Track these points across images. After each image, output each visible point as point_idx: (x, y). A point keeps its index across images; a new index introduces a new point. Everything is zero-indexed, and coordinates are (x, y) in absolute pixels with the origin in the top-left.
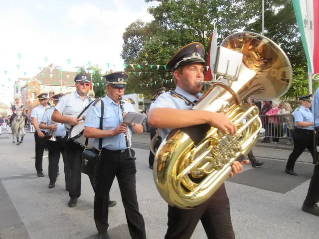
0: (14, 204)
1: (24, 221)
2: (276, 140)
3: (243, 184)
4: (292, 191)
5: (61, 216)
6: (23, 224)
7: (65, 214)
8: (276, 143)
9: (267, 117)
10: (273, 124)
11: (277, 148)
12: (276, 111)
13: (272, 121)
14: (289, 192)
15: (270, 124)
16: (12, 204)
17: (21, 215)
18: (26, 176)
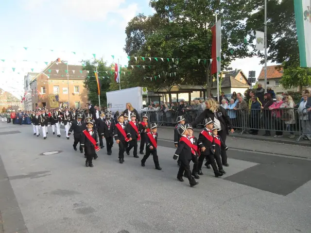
0: (20, 206)
1: (28, 225)
2: (279, 133)
3: (243, 184)
4: (294, 192)
5: (64, 221)
6: (27, 229)
7: (67, 218)
8: (279, 136)
10: (275, 117)
11: (280, 142)
12: (280, 104)
14: (291, 194)
16: (18, 206)
17: (25, 219)
18: (32, 175)
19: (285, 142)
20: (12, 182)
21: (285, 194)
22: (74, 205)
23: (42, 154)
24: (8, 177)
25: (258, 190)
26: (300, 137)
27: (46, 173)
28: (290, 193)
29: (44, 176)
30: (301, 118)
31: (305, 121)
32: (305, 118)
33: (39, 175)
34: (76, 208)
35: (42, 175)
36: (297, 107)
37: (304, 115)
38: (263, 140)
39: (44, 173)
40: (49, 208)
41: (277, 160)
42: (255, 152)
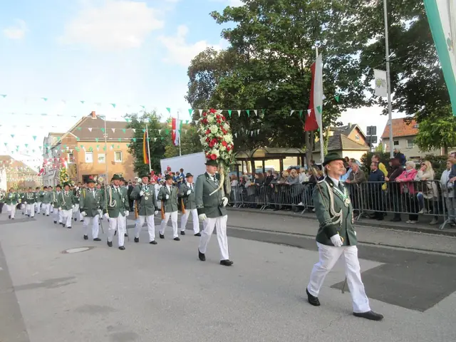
0: (28, 330)
2: (414, 218)
4: (436, 307)
8: (413, 222)
9: (399, 184)
10: (407, 194)
11: (415, 230)
12: (412, 174)
13: (405, 189)
14: (431, 309)
15: (404, 194)
16: (25, 331)
18: (49, 283)
19: (424, 231)
20: (18, 294)
21: (423, 309)
22: (108, 328)
23: (65, 252)
24: (13, 287)
25: (382, 303)
26: (445, 223)
27: (69, 281)
28: (429, 307)
29: (65, 285)
30: (445, 195)
31: (451, 199)
32: (451, 195)
33: (59, 283)
34: (111, 333)
35: (64, 283)
36: (438, 177)
37: (449, 190)
38: (390, 227)
39: (66, 281)
40: (71, 332)
41: (411, 258)
42: (379, 246)
